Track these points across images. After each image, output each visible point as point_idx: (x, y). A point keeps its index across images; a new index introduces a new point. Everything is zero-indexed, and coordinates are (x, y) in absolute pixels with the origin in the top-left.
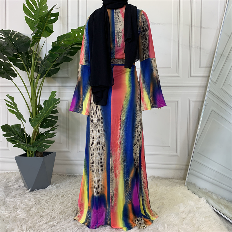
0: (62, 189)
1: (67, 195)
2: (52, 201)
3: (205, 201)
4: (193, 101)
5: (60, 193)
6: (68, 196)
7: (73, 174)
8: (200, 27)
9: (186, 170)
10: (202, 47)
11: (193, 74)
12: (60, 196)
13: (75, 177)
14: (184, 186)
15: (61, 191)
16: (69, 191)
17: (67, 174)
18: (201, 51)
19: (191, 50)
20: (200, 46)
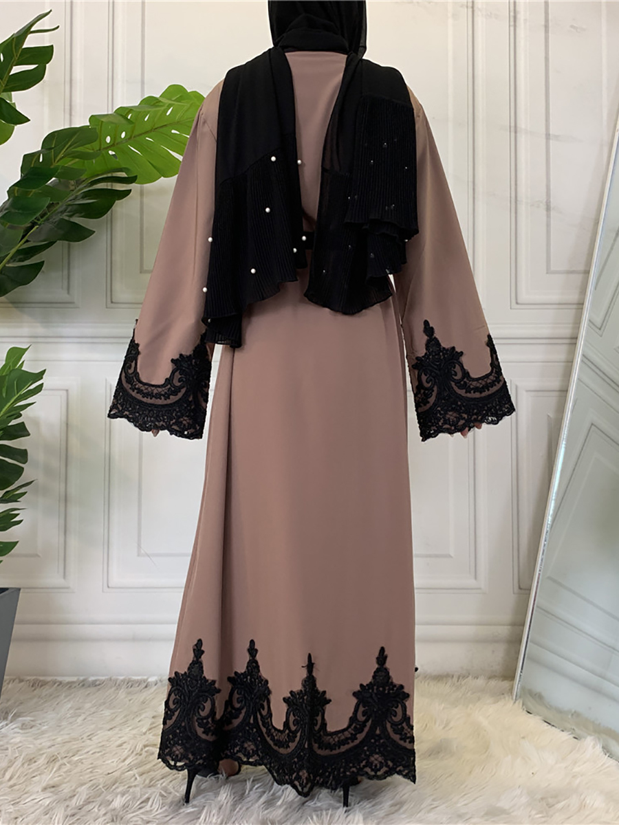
0: (43, 733)
1: (71, 754)
2: (11, 783)
3: (599, 748)
4: (527, 391)
5: (40, 750)
6: (75, 758)
7: (82, 678)
8: (544, 136)
9: (515, 641)
10: (552, 206)
11: (524, 296)
12: (42, 761)
13: (93, 689)
14: (512, 702)
15: (44, 742)
16: (75, 739)
17: (60, 679)
18: (550, 217)
19: (516, 213)
20: (547, 200)
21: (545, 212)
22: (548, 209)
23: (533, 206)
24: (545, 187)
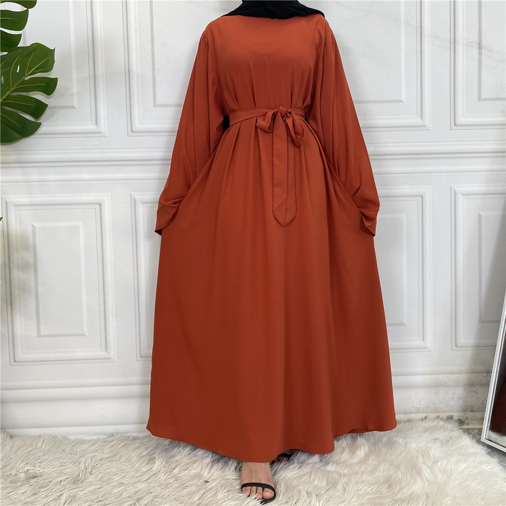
10: (483, 45)
11: (461, 120)
18: (481, 55)
19: (455, 52)
20: (479, 40)
21: (477, 51)
22: (480, 47)
23: (468, 46)
24: (477, 30)
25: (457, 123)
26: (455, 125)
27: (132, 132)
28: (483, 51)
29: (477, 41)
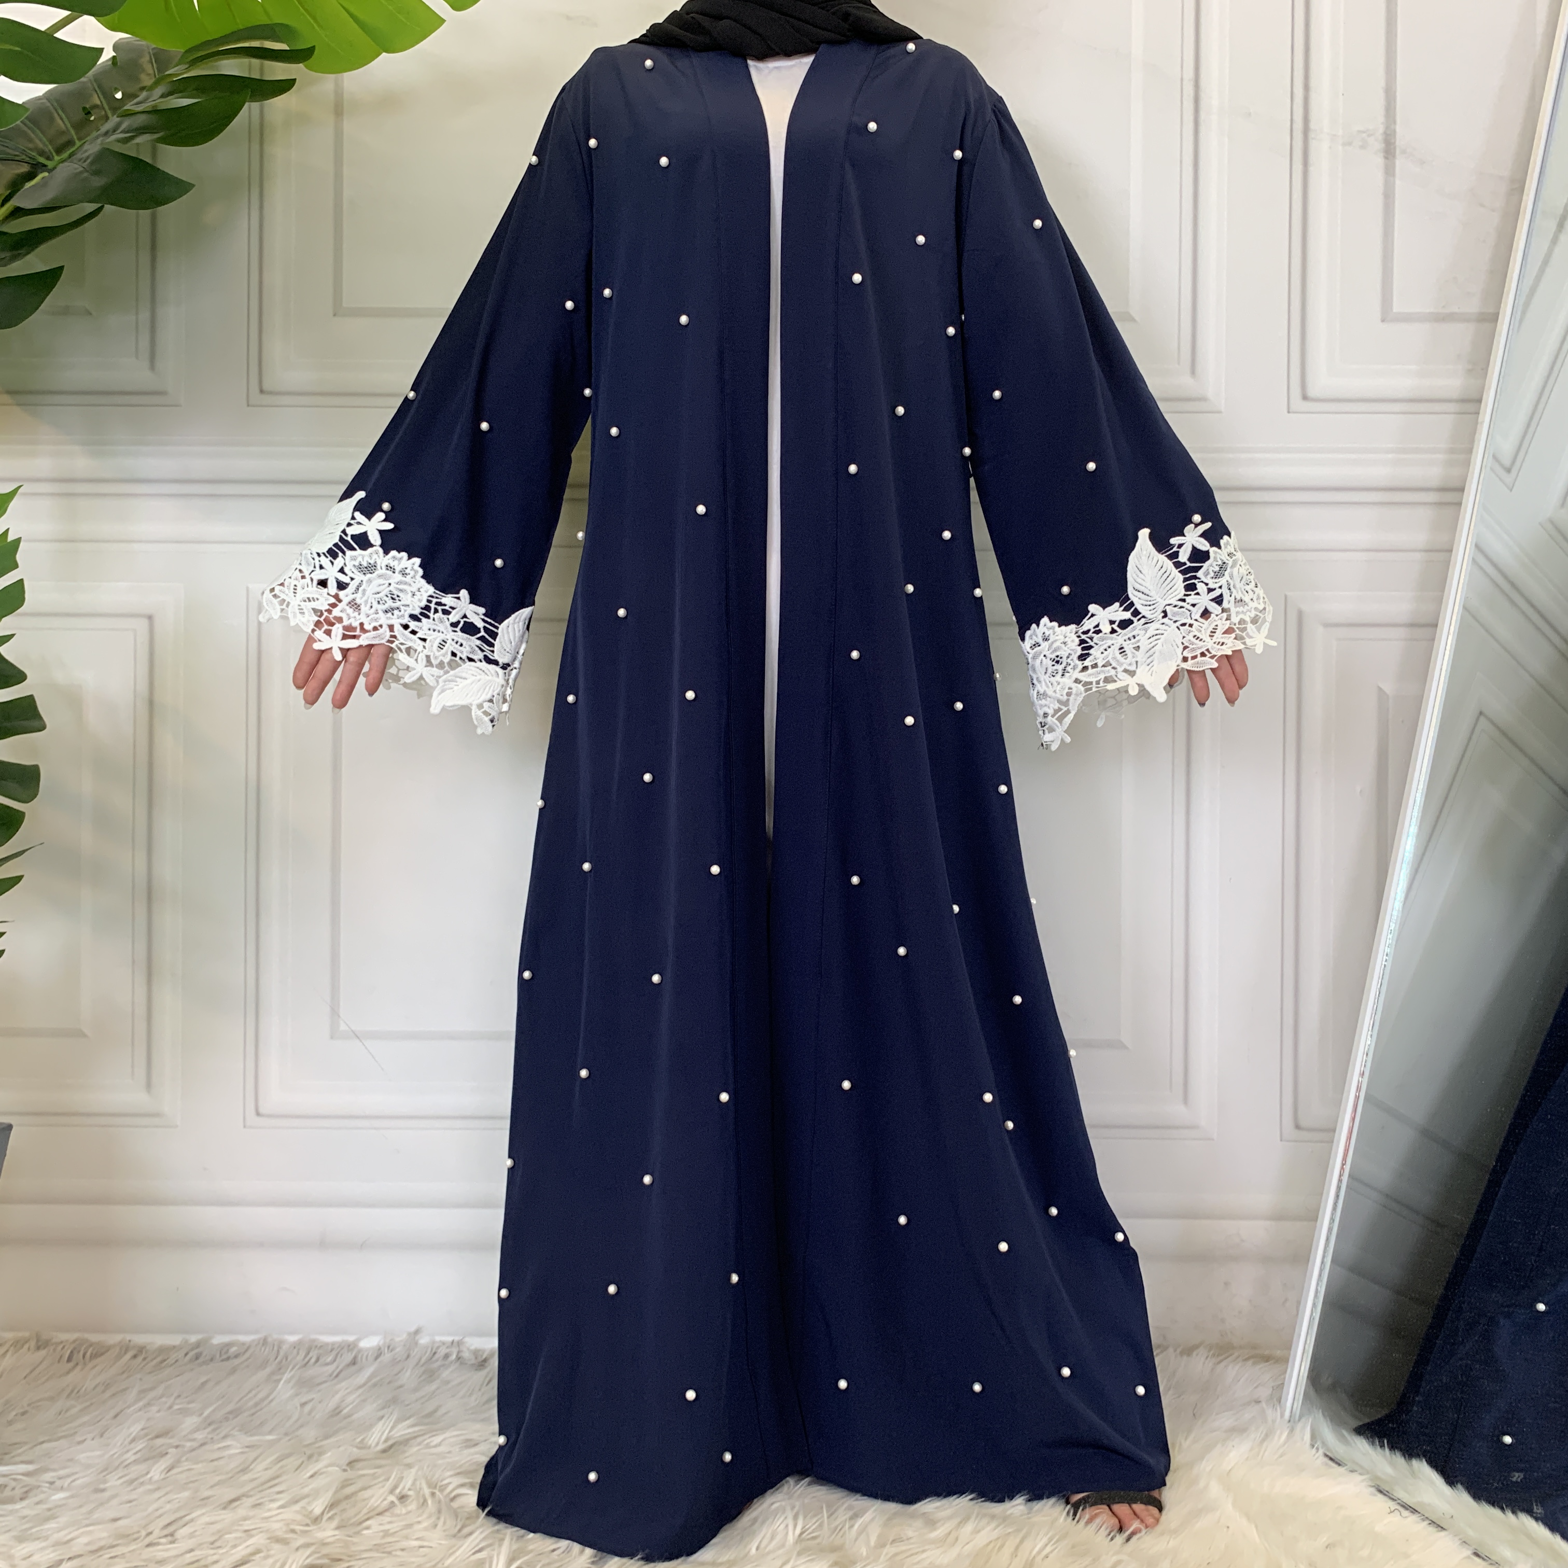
4: (1327, 625)
10: (1399, 143)
11: (1323, 381)
18: (1394, 175)
19: (1305, 163)
20: (1387, 128)
21: (1379, 160)
22: (1389, 150)
23: (1350, 144)
24: (1381, 95)
25: (1311, 393)
26: (1305, 398)
27: (262, 391)
28: (1398, 163)
29: (1381, 130)
